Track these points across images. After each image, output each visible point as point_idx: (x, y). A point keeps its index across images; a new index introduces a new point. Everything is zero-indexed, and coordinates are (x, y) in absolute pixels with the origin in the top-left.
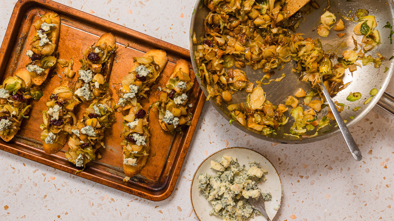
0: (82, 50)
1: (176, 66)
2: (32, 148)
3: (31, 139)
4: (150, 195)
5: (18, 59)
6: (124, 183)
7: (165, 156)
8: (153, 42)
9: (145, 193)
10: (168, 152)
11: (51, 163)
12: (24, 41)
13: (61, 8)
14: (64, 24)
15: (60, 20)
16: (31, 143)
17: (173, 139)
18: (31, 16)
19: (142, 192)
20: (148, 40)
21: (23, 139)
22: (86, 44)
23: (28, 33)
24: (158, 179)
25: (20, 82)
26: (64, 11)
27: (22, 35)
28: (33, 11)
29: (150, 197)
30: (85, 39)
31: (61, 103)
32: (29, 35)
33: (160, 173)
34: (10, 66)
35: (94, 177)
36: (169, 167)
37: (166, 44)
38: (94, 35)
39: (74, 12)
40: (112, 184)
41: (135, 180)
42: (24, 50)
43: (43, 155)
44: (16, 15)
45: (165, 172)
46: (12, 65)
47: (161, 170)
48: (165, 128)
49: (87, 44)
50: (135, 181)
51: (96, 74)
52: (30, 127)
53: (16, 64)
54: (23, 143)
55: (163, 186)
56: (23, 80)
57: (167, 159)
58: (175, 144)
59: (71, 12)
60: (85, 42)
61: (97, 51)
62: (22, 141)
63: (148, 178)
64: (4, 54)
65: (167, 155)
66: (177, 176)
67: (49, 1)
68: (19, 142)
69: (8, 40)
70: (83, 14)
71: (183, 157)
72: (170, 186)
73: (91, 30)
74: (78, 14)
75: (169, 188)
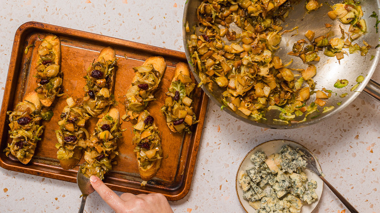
0: (84, 67)
1: (176, 69)
2: (50, 166)
3: (48, 158)
5: (25, 84)
6: (142, 188)
7: (177, 156)
8: (151, 50)
10: (180, 152)
11: (70, 178)
12: (28, 66)
13: (59, 30)
14: (63, 44)
15: (60, 41)
16: (48, 162)
17: (182, 140)
18: (31, 41)
20: (146, 49)
21: (40, 159)
22: (87, 61)
23: (30, 58)
24: (173, 179)
26: (62, 32)
27: (25, 61)
28: (33, 37)
30: (86, 56)
31: (72, 121)
32: (32, 59)
33: (175, 173)
34: (18, 92)
35: (113, 186)
36: (182, 167)
37: (164, 50)
38: (93, 51)
39: (72, 33)
40: (131, 190)
41: (153, 183)
42: (29, 74)
43: (62, 172)
44: (18, 43)
45: (180, 171)
46: (20, 91)
47: (176, 170)
48: (174, 130)
49: (89, 60)
50: (152, 184)
52: (45, 146)
53: (24, 89)
54: (41, 163)
55: (180, 185)
56: (33, 104)
57: (180, 159)
58: (185, 144)
59: (69, 32)
60: (86, 59)
62: (39, 161)
63: (165, 180)
64: (11, 81)
65: (179, 155)
66: (192, 173)
67: (47, 25)
68: (37, 163)
69: (14, 67)
70: (81, 33)
71: (195, 155)
72: (186, 184)
73: (91, 47)
74: (76, 34)
75: (185, 186)
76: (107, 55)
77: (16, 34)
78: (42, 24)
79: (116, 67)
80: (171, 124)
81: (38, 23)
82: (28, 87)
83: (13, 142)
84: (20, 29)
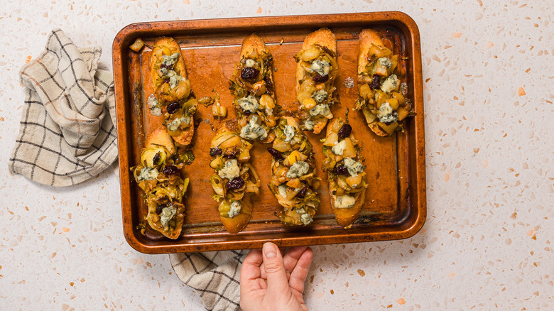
0: (223, 74)
1: (360, 43)
2: (210, 234)
3: (204, 224)
4: (398, 232)
5: (142, 122)
7: (393, 172)
9: (390, 233)
10: (396, 164)
11: (247, 243)
12: (140, 94)
13: (175, 26)
14: (185, 48)
15: (179, 44)
16: (205, 229)
17: (395, 144)
19: (386, 233)
21: (193, 227)
22: (225, 64)
23: (140, 80)
24: (396, 207)
25: (161, 150)
26: (181, 29)
27: (134, 87)
28: (137, 46)
29: (399, 235)
30: (222, 56)
32: (144, 82)
33: (396, 197)
34: (135, 135)
35: (313, 239)
36: (405, 185)
37: (338, 17)
38: (230, 46)
39: (195, 25)
40: (340, 238)
41: (366, 220)
43: (229, 238)
45: (402, 193)
46: (138, 133)
47: (396, 193)
48: (381, 132)
49: (227, 62)
50: (366, 223)
51: (260, 97)
52: (195, 207)
53: (142, 130)
54: (195, 233)
55: (408, 213)
56: (164, 147)
57: (398, 174)
58: (400, 150)
59: (191, 26)
60: (223, 60)
61: (250, 63)
62: (191, 230)
63: (383, 212)
64: (124, 121)
65: (396, 169)
66: (425, 190)
67: (156, 24)
68: (189, 234)
69: (122, 99)
70: (209, 22)
71: (422, 162)
72: (419, 209)
73: (225, 41)
74: (202, 26)
75: (419, 212)
76: (252, 49)
77: (114, 48)
78: (148, 24)
79: (269, 62)
80: (374, 126)
81: (141, 24)
82: (148, 126)
83: (149, 211)
84: (117, 39)
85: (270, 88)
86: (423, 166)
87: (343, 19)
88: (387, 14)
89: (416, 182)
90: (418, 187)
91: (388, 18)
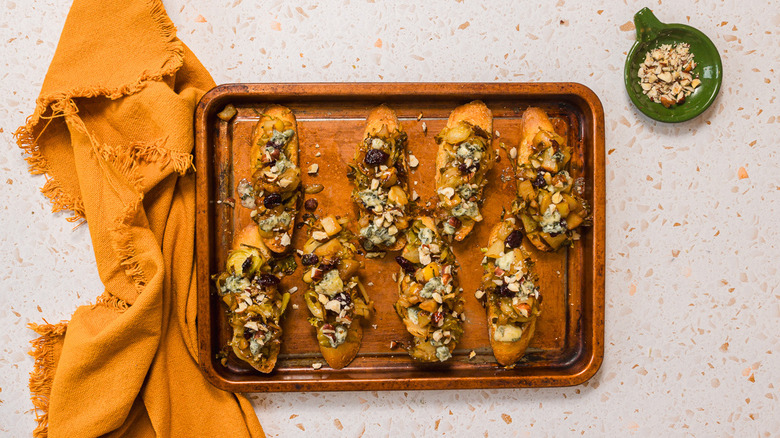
0: (340, 156)
1: (523, 121)
3: (305, 355)
4: (564, 377)
5: (229, 216)
7: (561, 297)
9: (555, 377)
10: (565, 286)
11: (362, 383)
12: (229, 178)
13: (279, 90)
16: (307, 362)
17: (565, 259)
19: (549, 377)
20: (460, 91)
21: (290, 359)
22: (344, 142)
23: (230, 160)
24: (563, 343)
25: (255, 253)
26: (288, 94)
27: (221, 169)
28: (225, 114)
29: (565, 380)
30: (339, 132)
32: (234, 162)
33: (563, 329)
34: (219, 234)
35: (451, 381)
37: (497, 87)
38: (350, 120)
39: (306, 90)
40: (487, 381)
45: (572, 325)
46: (223, 230)
47: (564, 324)
49: (346, 140)
50: (523, 362)
51: (389, 189)
52: (295, 332)
53: (230, 226)
54: (293, 367)
55: (580, 352)
56: (258, 249)
57: (568, 299)
58: (572, 268)
59: (301, 91)
60: (341, 138)
61: (377, 144)
62: (289, 363)
63: (545, 349)
64: (206, 213)
65: (565, 291)
66: (603, 323)
67: (255, 86)
68: (286, 367)
70: (325, 87)
72: (594, 347)
73: (344, 112)
74: (315, 91)
75: (594, 351)
76: (380, 124)
77: (196, 116)
78: (243, 86)
79: (402, 143)
80: (535, 237)
81: (235, 86)
82: (237, 221)
83: (235, 334)
84: (202, 104)
85: (402, 178)
86: (602, 290)
87: (503, 90)
88: (562, 86)
89: (592, 311)
90: (594, 317)
91: (563, 92)
